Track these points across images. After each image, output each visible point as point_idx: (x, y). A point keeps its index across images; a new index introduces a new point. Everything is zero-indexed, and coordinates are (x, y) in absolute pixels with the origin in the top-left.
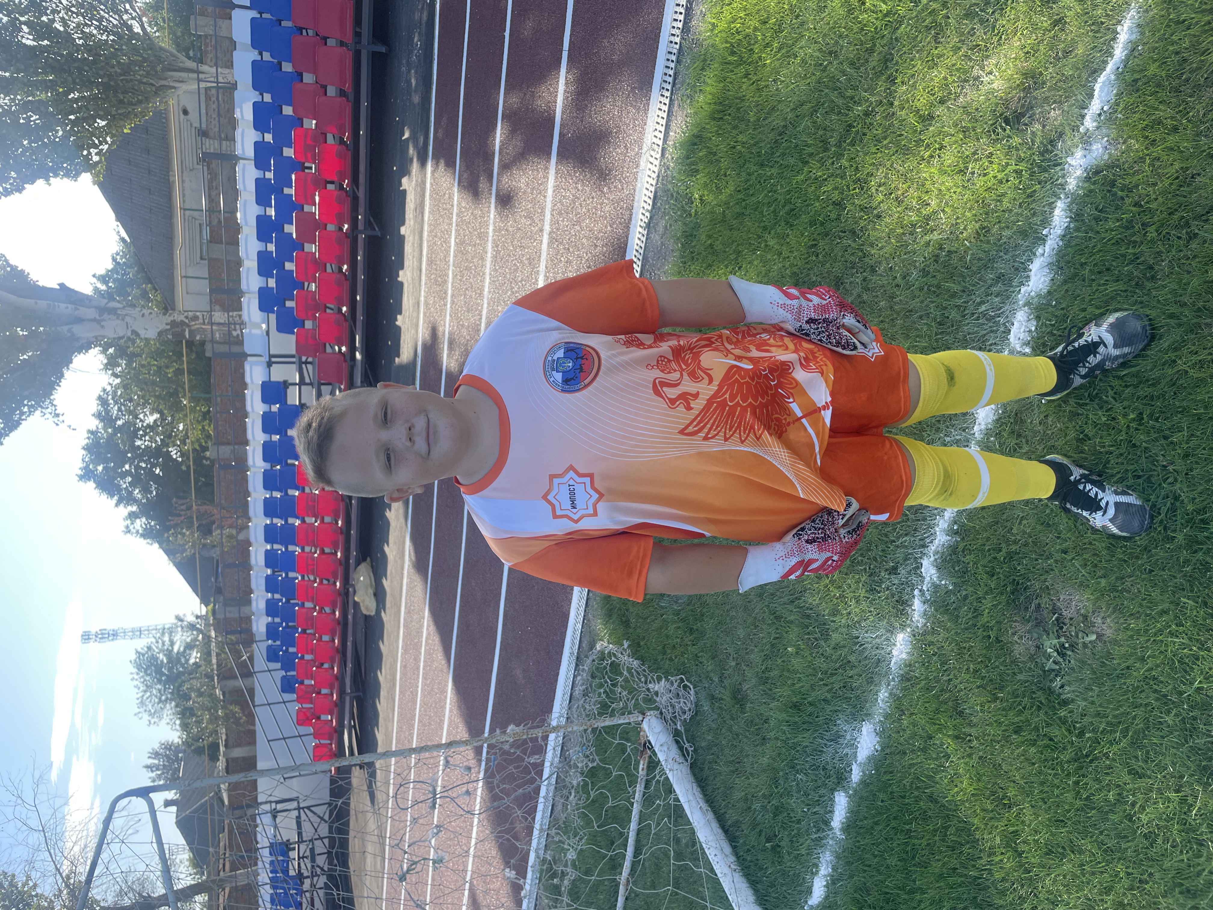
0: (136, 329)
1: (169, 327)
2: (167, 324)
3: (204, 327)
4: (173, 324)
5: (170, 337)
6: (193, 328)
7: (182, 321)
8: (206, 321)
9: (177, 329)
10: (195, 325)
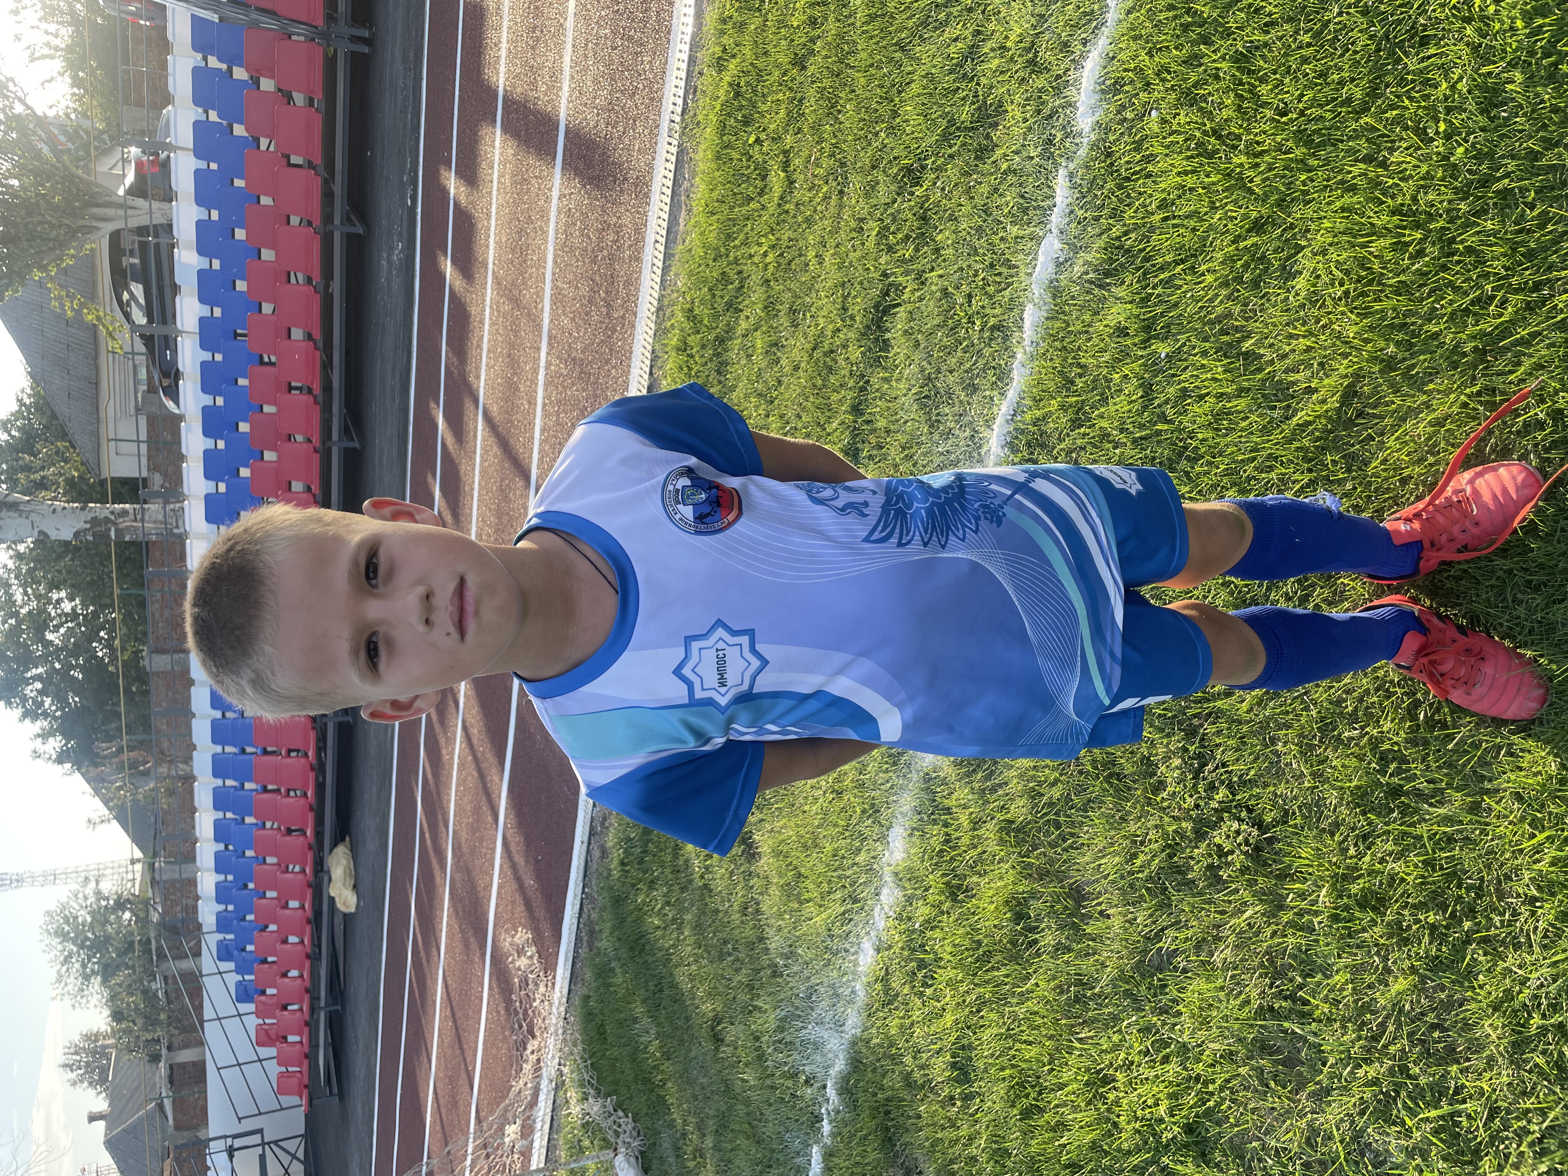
0: (45, 530)
1: (88, 526)
2: (85, 522)
3: (135, 524)
4: (95, 521)
5: (90, 538)
6: (120, 526)
7: (106, 518)
8: (139, 517)
9: (99, 529)
10: (124, 523)
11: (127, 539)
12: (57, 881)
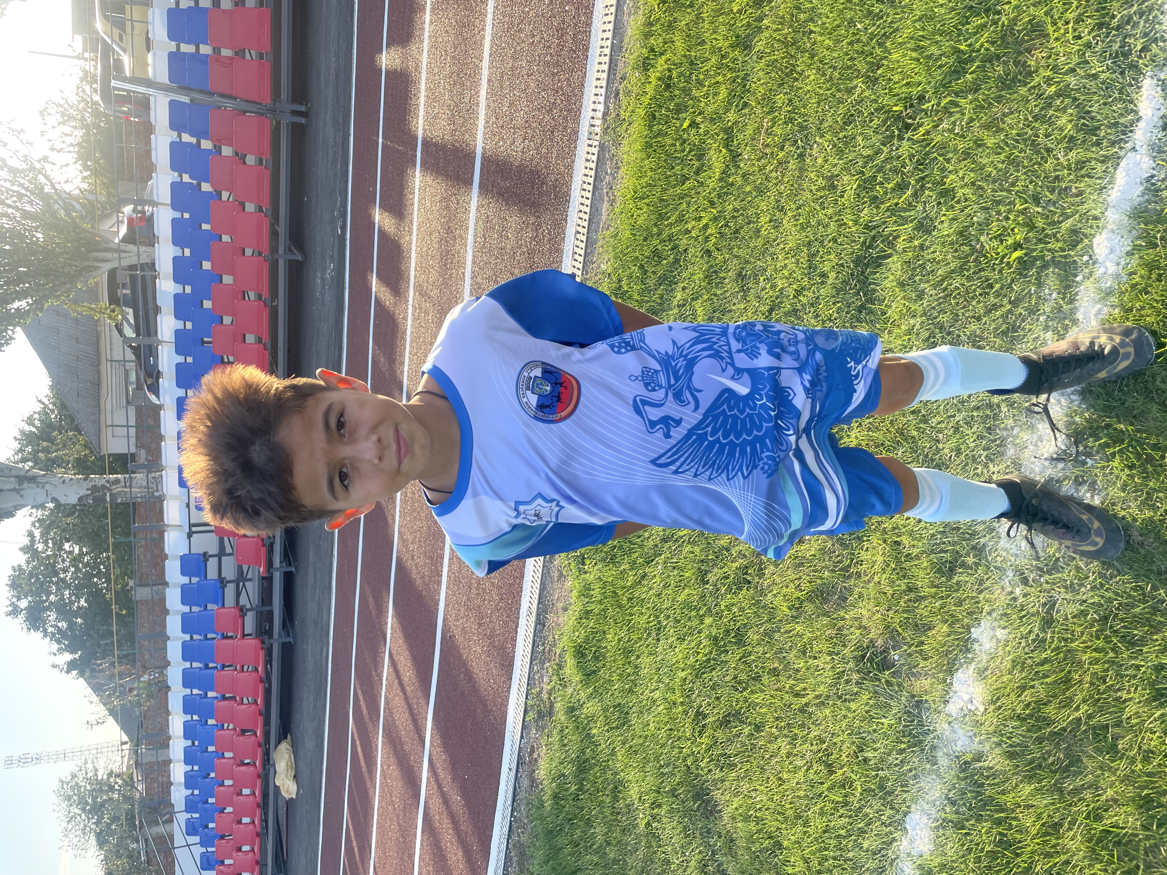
0: (59, 497)
1: (89, 492)
2: (87, 490)
3: (125, 490)
4: (94, 489)
5: (91, 502)
6: (114, 492)
7: (103, 485)
8: (128, 484)
9: (97, 494)
10: (117, 489)
11: (119, 501)
12: (66, 759)
